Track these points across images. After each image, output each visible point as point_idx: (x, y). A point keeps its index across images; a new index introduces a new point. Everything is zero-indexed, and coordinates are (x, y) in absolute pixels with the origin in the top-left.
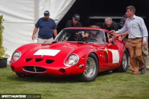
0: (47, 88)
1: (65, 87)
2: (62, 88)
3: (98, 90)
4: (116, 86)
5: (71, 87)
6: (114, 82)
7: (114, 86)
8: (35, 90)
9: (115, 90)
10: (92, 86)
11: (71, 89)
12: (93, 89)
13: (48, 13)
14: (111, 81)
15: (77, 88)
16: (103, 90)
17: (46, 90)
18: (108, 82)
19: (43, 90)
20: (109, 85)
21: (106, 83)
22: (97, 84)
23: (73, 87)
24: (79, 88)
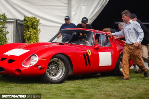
0: (78, 85)
1: (94, 84)
2: (91, 85)
3: (124, 87)
4: (140, 85)
5: (99, 85)
6: (138, 81)
7: (138, 85)
8: (68, 86)
9: (139, 88)
10: (119, 84)
11: (100, 86)
12: (119, 87)
13: (68, 18)
14: (136, 80)
15: (106, 85)
16: (129, 88)
17: (78, 86)
18: (133, 81)
19: (76, 86)
20: (134, 84)
21: (131, 82)
22: (123, 83)
23: (101, 84)
24: (107, 85)
